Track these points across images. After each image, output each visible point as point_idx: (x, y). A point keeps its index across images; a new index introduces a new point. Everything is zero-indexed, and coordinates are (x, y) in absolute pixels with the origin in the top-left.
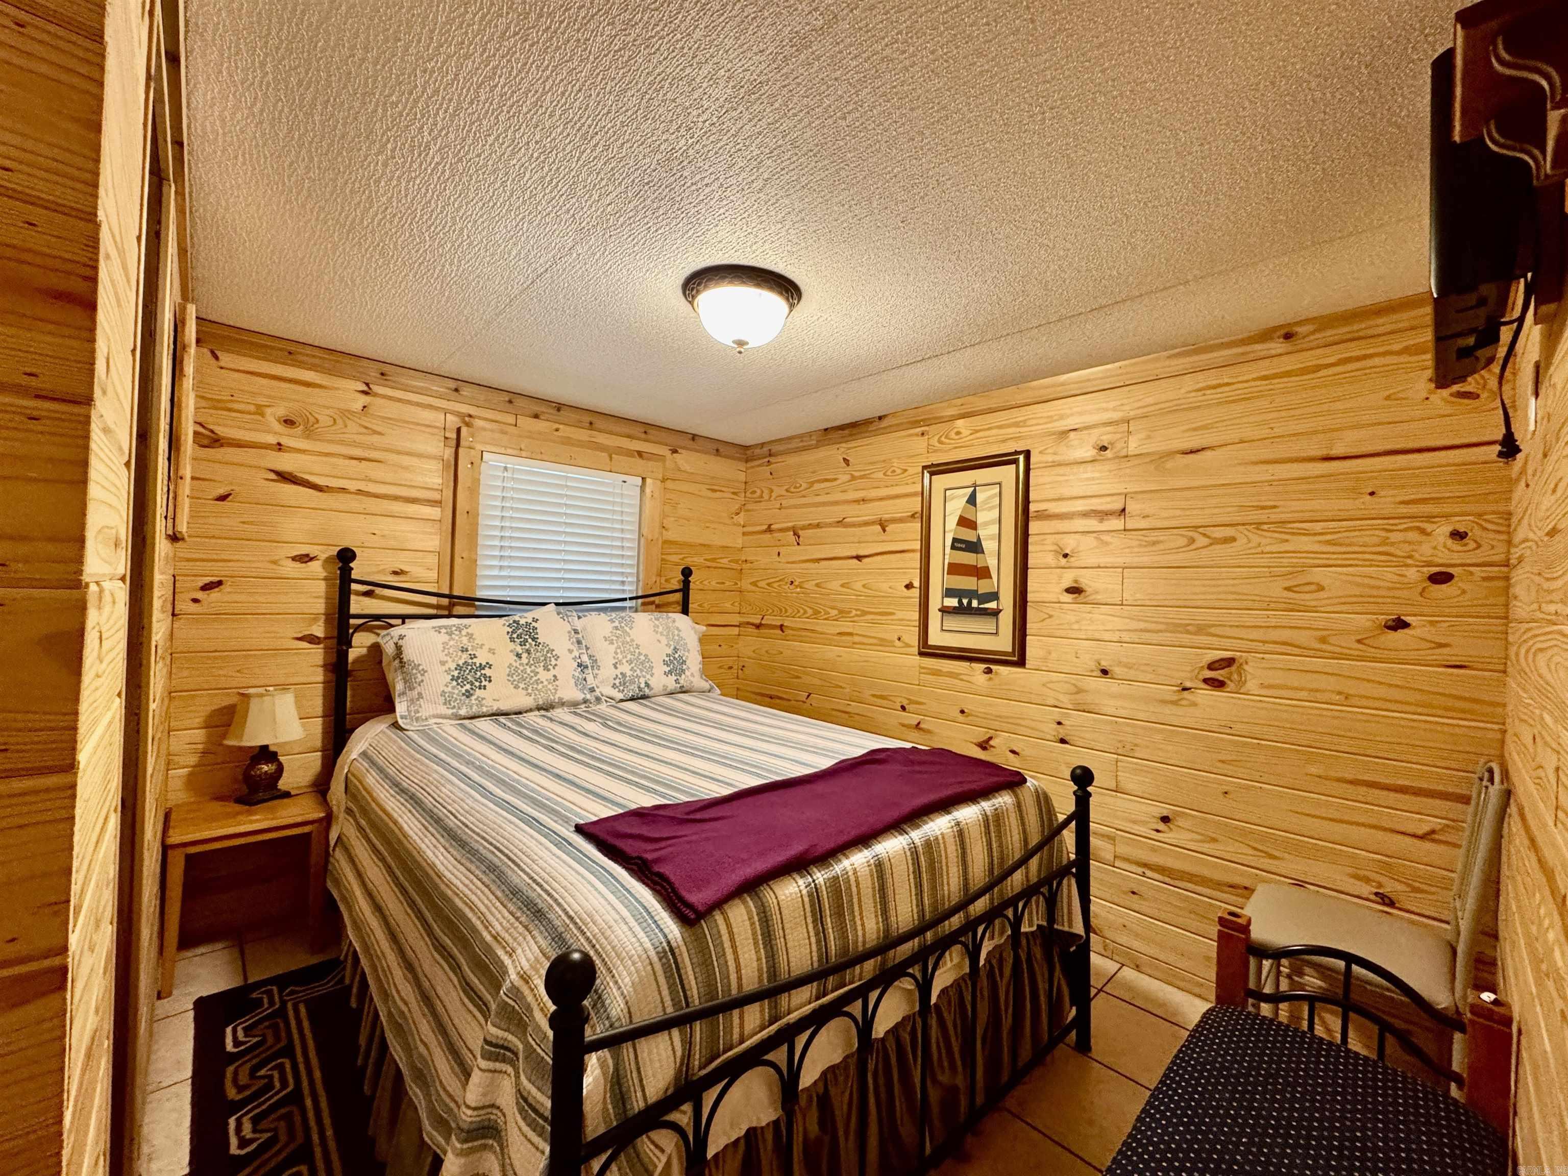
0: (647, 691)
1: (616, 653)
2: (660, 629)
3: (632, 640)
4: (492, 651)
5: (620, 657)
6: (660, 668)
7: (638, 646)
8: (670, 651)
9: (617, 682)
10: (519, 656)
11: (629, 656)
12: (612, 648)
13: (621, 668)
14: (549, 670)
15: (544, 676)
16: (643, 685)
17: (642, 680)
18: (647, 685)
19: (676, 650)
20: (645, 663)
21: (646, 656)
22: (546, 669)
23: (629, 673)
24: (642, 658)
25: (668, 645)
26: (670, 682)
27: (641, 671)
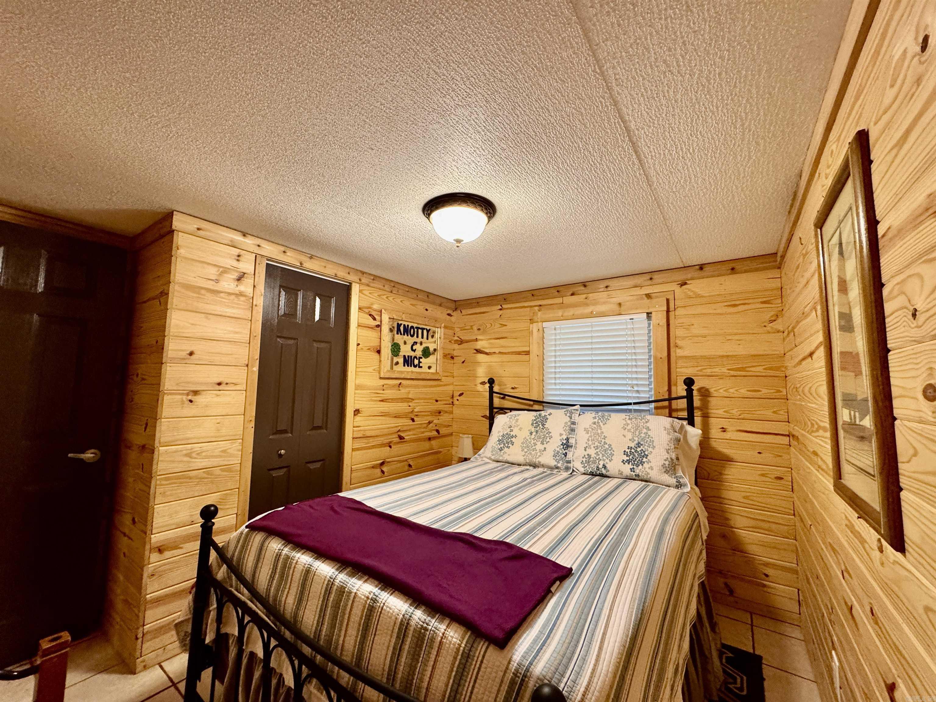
0: (604, 472)
1: (588, 440)
2: (629, 427)
3: (602, 433)
4: (520, 429)
5: (590, 443)
6: (619, 457)
7: (605, 437)
8: (633, 445)
9: (584, 460)
10: (531, 433)
11: (596, 444)
12: (587, 436)
13: (589, 451)
14: (543, 444)
15: (539, 447)
16: (601, 466)
17: (601, 463)
18: (605, 467)
19: (639, 445)
20: (608, 452)
21: (610, 445)
22: (542, 443)
23: (593, 455)
24: (607, 446)
25: (632, 440)
26: (626, 469)
27: (603, 455)
